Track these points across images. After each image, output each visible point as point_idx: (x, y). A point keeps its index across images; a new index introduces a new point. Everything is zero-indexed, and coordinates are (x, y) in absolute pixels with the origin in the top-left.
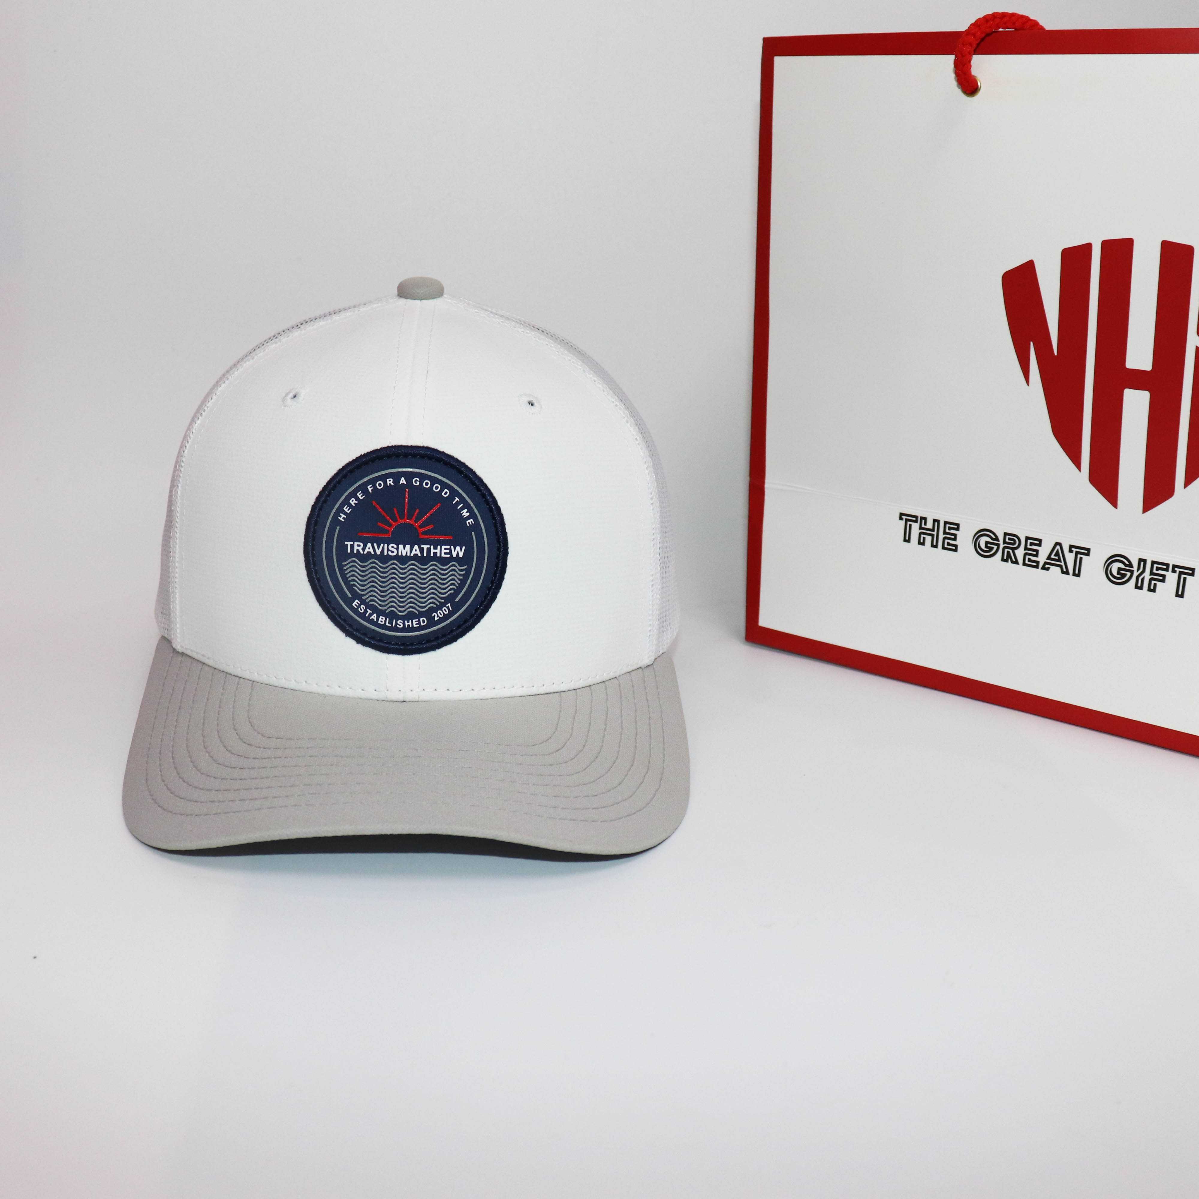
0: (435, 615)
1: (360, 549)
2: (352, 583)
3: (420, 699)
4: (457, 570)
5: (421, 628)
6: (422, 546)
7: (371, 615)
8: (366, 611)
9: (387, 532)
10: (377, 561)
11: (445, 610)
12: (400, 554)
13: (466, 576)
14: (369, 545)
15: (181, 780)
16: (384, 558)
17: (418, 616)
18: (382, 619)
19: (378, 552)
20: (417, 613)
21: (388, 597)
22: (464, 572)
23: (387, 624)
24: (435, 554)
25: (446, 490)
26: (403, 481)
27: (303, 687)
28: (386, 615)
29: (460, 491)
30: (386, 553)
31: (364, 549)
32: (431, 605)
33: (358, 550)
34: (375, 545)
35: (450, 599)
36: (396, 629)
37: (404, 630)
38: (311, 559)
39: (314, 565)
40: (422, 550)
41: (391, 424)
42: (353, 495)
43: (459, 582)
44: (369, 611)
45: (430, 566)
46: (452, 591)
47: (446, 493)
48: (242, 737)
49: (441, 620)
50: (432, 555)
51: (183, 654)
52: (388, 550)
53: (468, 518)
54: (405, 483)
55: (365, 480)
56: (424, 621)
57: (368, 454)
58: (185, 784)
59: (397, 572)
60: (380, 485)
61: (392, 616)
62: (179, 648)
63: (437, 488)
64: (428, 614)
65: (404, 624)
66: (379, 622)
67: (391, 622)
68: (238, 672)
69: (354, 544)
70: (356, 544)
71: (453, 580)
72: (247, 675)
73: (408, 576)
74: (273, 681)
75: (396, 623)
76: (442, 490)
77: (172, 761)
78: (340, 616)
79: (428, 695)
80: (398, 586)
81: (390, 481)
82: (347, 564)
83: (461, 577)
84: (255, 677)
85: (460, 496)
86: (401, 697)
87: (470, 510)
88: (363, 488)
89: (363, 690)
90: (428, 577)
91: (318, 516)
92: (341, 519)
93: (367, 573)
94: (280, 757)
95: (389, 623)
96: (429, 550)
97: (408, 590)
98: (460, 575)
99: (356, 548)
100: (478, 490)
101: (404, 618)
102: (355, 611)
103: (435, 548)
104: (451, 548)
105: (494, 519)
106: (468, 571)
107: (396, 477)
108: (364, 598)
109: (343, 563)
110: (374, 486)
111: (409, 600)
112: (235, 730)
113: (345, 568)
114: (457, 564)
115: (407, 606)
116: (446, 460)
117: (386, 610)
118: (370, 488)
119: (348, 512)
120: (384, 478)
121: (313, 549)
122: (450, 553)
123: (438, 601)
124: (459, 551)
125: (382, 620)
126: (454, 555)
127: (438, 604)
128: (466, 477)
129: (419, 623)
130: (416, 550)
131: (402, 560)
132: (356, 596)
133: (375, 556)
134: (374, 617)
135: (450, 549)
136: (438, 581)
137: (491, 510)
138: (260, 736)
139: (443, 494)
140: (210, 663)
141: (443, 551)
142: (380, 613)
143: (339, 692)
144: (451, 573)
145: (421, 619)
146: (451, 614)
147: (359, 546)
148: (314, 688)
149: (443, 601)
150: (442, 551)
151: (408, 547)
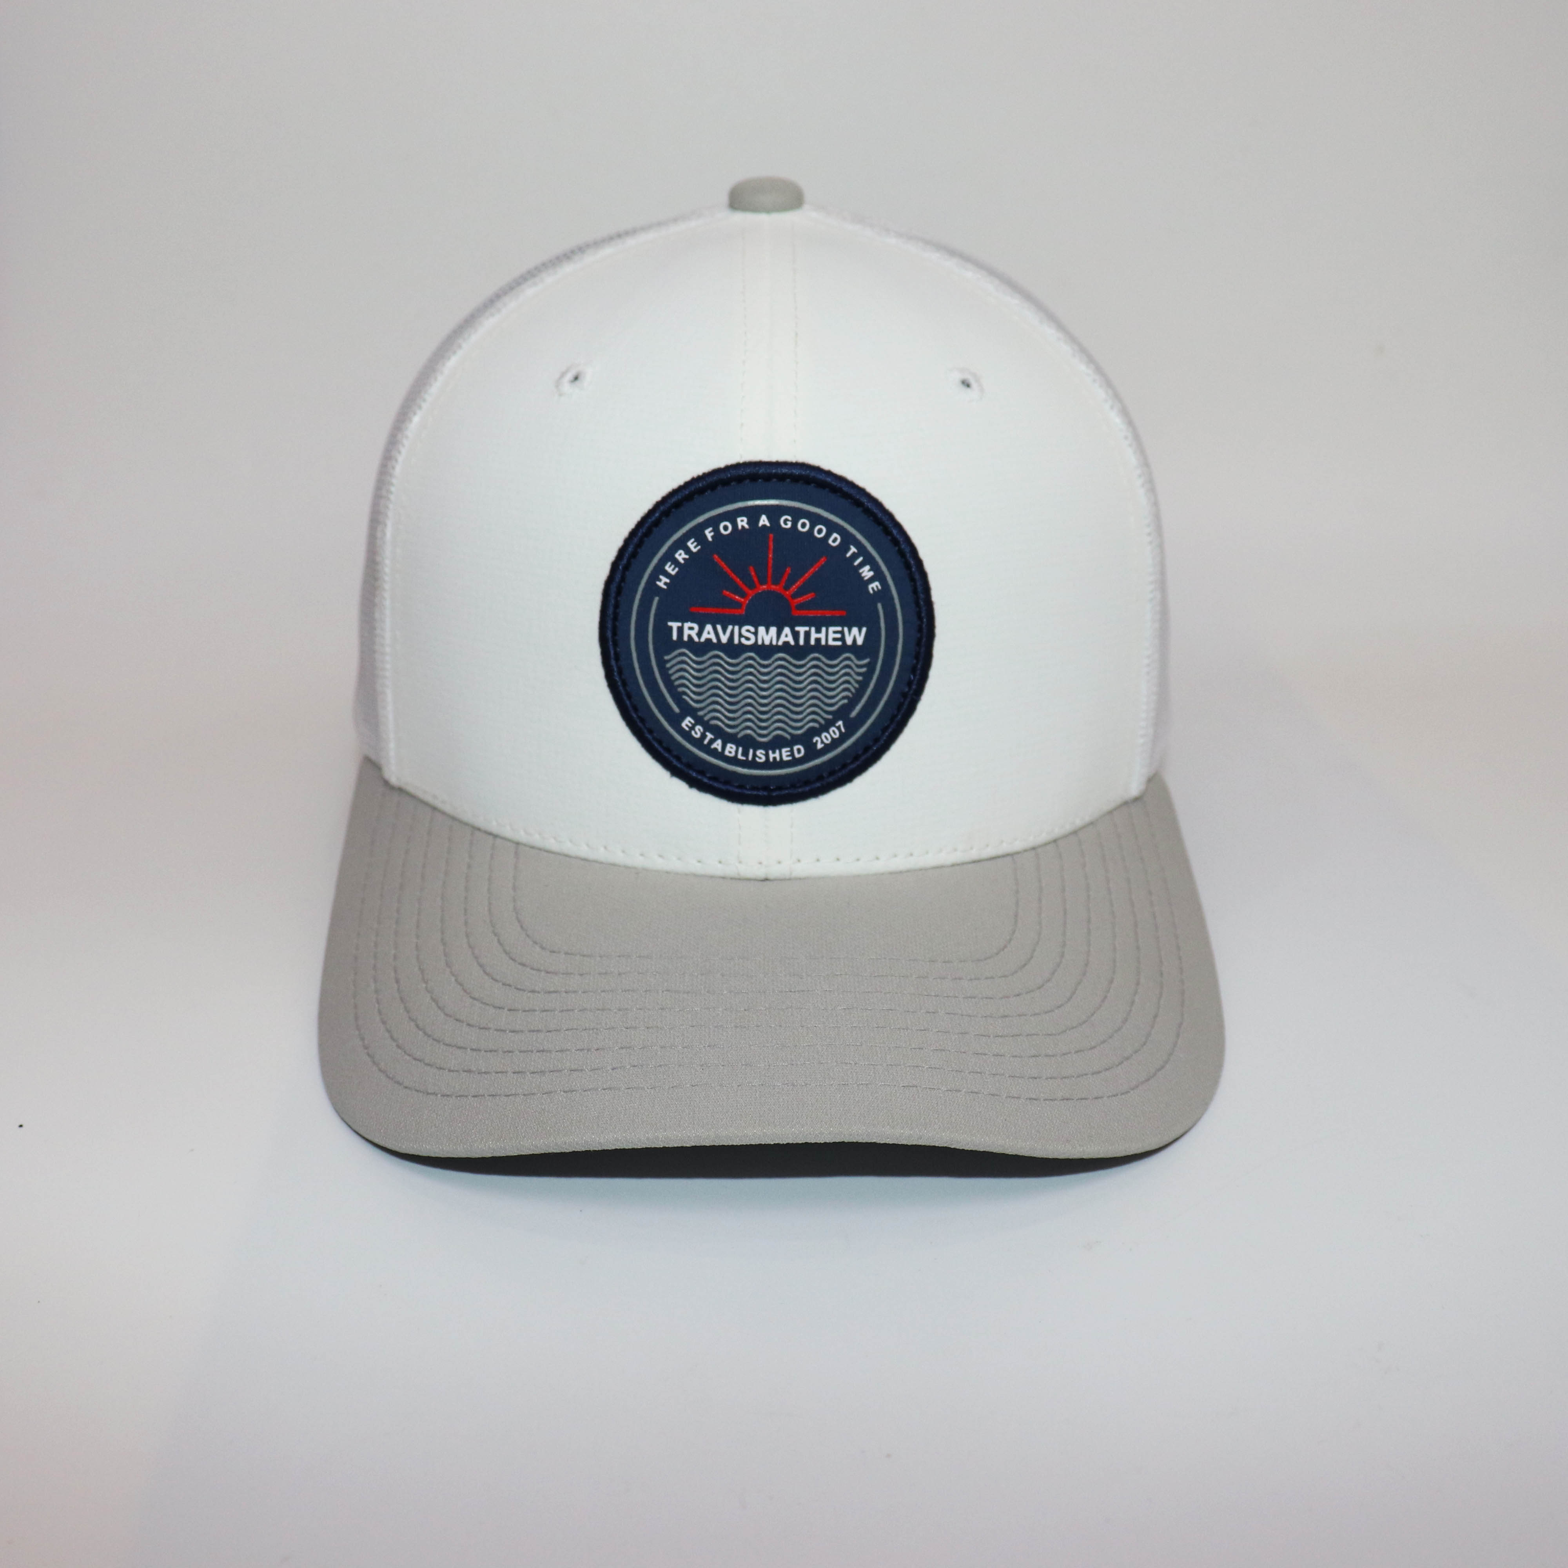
0: (817, 741)
1: (694, 634)
2: (681, 689)
3: (795, 874)
4: (853, 666)
5: (795, 762)
6: (797, 629)
7: (712, 741)
8: (703, 736)
9: (739, 605)
10: (721, 654)
11: (834, 732)
12: (760, 642)
13: (868, 676)
14: (709, 627)
15: (412, 1024)
16: (733, 649)
17: (790, 743)
18: (731, 748)
19: (724, 639)
20: (788, 737)
21: (740, 713)
22: (864, 670)
23: (740, 757)
24: (818, 640)
25: (835, 535)
26: (764, 521)
27: (601, 854)
28: (737, 742)
29: (859, 536)
30: (736, 641)
31: (699, 634)
32: (811, 724)
33: (690, 637)
34: (719, 627)
35: (842, 713)
36: (753, 764)
37: (767, 765)
38: (612, 652)
39: (617, 659)
40: (796, 635)
41: (742, 425)
42: (681, 544)
43: (857, 686)
44: (710, 736)
45: (809, 661)
46: (846, 701)
47: (835, 540)
48: (508, 949)
49: (827, 748)
50: (813, 642)
51: (401, 790)
52: (741, 635)
53: (872, 580)
54: (768, 524)
55: (701, 519)
56: (799, 751)
57: (705, 476)
58: (421, 1033)
59: (755, 672)
60: (726, 528)
61: (747, 743)
62: (393, 780)
63: (820, 531)
64: (806, 739)
65: (767, 755)
66: (727, 753)
67: (745, 754)
68: (494, 827)
69: (683, 626)
70: (687, 625)
71: (848, 682)
72: (507, 832)
73: (773, 678)
74: (551, 844)
75: (755, 755)
76: (828, 535)
77: (396, 986)
78: (660, 742)
79: (805, 868)
80: (758, 695)
81: (742, 522)
82: (672, 659)
83: (860, 678)
84: (522, 837)
85: (858, 544)
86: (761, 873)
87: (875, 567)
88: (697, 533)
89: (699, 862)
90: (806, 679)
91: (623, 579)
92: (661, 584)
93: (705, 673)
94: (575, 992)
95: (743, 755)
96: (807, 635)
97: (773, 701)
98: (858, 674)
99: (686, 632)
100: (887, 532)
101: (767, 747)
102: (687, 735)
103: (818, 631)
104: (843, 629)
105: (913, 580)
106: (871, 667)
107: (753, 514)
108: (701, 713)
109: (666, 658)
110: (716, 530)
111: (776, 717)
112: (496, 935)
113: (668, 665)
114: (853, 657)
115: (772, 728)
116: (835, 484)
117: (738, 733)
118: (709, 534)
119: (673, 573)
120: (731, 517)
121: (614, 634)
122: (843, 639)
123: (822, 717)
124: (856, 635)
125: (731, 750)
126: (849, 641)
127: (823, 722)
128: (867, 511)
129: (792, 755)
130: (787, 636)
131: (765, 651)
132: (687, 711)
133: (719, 646)
134: (718, 745)
135: (842, 633)
136: (822, 686)
137: (908, 566)
138: (538, 949)
139: (830, 541)
140: (447, 808)
141: (831, 636)
142: (727, 739)
143: (659, 864)
144: (843, 671)
145: (795, 748)
146: (843, 738)
147: (691, 628)
148: (619, 858)
149: (830, 717)
150: (829, 636)
151: (773, 630)
